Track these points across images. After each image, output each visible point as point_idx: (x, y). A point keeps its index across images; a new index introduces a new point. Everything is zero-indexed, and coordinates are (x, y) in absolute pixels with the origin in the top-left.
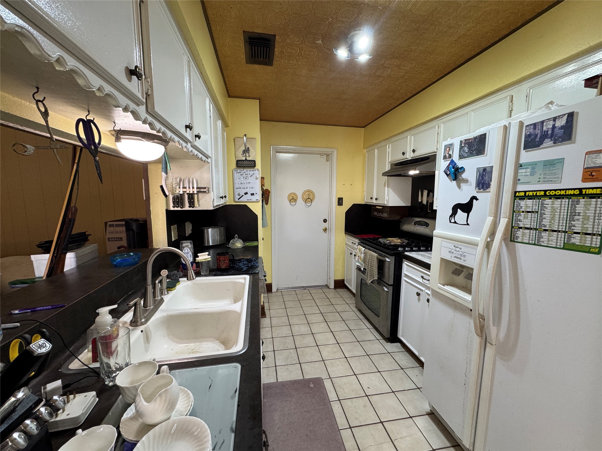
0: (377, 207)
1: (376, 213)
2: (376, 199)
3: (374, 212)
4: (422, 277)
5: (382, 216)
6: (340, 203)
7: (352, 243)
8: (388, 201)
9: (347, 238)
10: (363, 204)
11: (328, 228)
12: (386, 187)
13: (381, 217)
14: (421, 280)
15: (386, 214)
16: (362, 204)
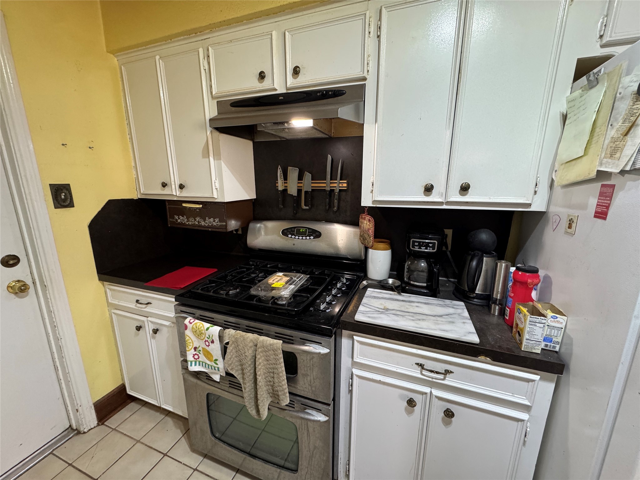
0: (184, 205)
1: (181, 219)
2: (181, 187)
3: (176, 217)
4: (421, 366)
5: (203, 223)
6: (65, 200)
7: (137, 301)
8: (221, 190)
9: (110, 290)
10: (135, 198)
11: (29, 282)
12: (211, 159)
13: (201, 226)
14: (416, 373)
15: (217, 220)
16: (133, 199)
